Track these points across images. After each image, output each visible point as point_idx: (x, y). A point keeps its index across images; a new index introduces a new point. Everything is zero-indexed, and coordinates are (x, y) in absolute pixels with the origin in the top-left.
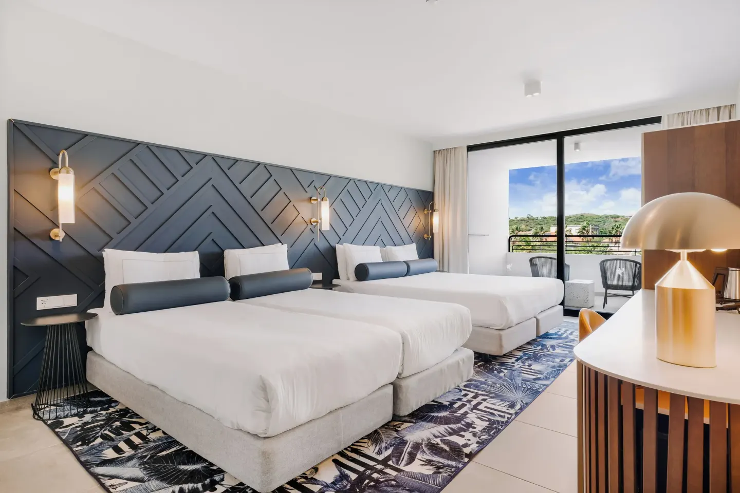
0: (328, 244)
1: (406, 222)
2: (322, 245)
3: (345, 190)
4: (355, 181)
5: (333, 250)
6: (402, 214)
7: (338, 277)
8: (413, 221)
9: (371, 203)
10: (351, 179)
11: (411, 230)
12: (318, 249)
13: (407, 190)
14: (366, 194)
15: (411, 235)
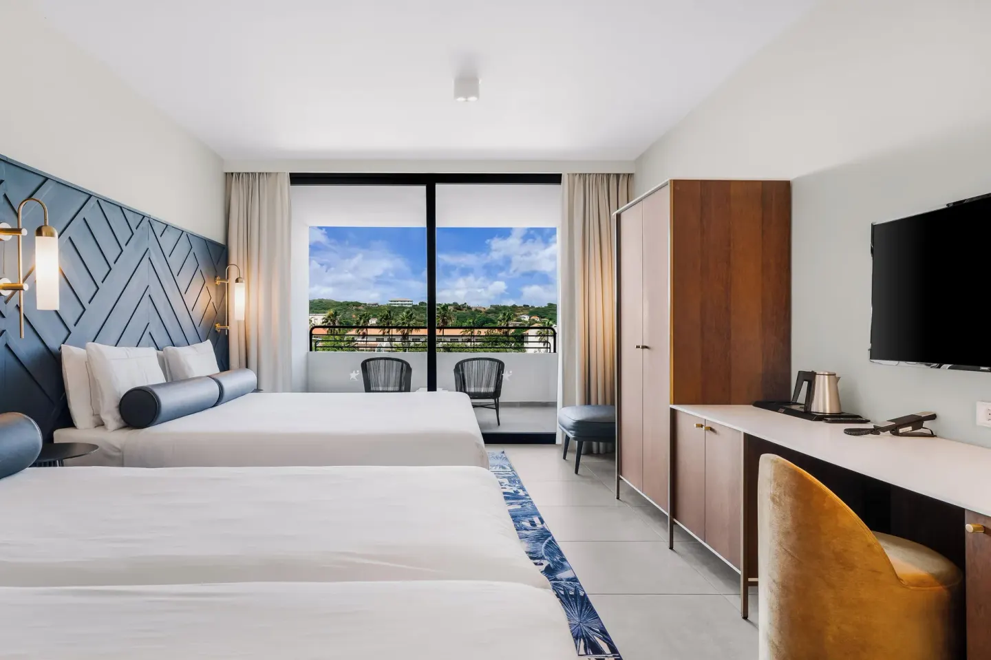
0: (41, 346)
1: (190, 298)
2: (25, 346)
3: (79, 217)
4: (101, 202)
5: (53, 360)
6: (183, 283)
7: (68, 422)
8: (200, 299)
9: (131, 255)
10: (91, 196)
11: (197, 314)
12: (17, 358)
13: (190, 237)
14: (123, 234)
15: (197, 326)
